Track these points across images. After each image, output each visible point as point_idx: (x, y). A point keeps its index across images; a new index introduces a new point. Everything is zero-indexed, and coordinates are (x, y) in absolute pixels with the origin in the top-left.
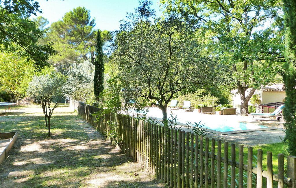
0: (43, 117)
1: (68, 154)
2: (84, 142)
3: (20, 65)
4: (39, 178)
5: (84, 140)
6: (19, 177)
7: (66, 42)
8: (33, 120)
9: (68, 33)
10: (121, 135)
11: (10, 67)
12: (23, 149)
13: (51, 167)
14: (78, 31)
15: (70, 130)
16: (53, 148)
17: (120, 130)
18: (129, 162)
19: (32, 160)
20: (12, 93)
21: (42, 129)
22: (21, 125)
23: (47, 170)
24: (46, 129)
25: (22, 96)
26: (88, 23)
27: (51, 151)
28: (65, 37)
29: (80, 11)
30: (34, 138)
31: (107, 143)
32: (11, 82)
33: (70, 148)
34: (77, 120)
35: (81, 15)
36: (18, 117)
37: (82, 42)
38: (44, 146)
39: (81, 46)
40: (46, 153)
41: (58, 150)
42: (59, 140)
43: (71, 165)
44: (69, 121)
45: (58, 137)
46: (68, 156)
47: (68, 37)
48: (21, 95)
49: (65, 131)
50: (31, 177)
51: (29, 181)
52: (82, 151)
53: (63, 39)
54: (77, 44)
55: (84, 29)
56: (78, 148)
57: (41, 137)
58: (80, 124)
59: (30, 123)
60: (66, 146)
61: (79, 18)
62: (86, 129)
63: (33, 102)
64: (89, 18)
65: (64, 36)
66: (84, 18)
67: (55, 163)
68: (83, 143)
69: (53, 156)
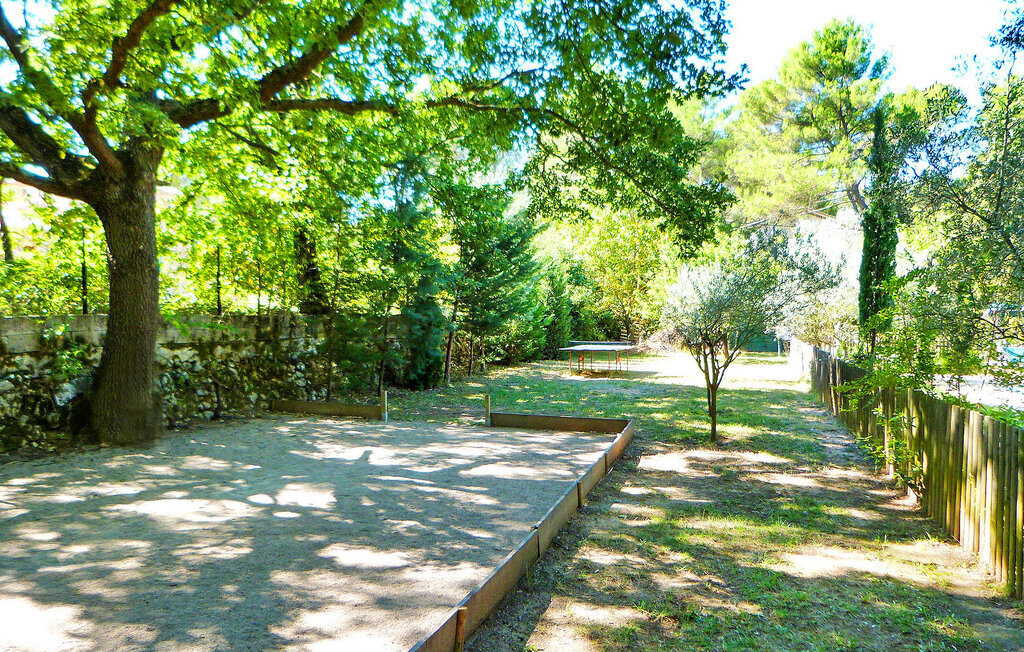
0: (703, 389)
1: (755, 491)
2: (807, 468)
3: (647, 234)
4: (673, 527)
5: (810, 463)
6: (631, 517)
7: (787, 149)
8: (675, 395)
9: (792, 115)
10: (921, 459)
11: (621, 242)
12: (645, 463)
13: (705, 511)
14: (829, 103)
15: (774, 433)
16: (718, 470)
17: (919, 442)
18: (933, 541)
19: (662, 489)
20: (627, 317)
21: (696, 422)
22: (645, 405)
23: (693, 515)
24: (708, 421)
25: (651, 326)
26: (863, 70)
27: (711, 478)
28: (782, 131)
29: (834, 33)
30: (673, 441)
31: (880, 481)
32: (624, 283)
33: (762, 478)
34: (803, 406)
35: (840, 47)
36: (640, 384)
37: (843, 141)
38: (696, 464)
39: (839, 156)
40: (697, 479)
41: (729, 477)
42: (736, 454)
43: (757, 515)
44: (779, 407)
45: (738, 446)
46: (753, 496)
47: (794, 130)
48: (649, 322)
49: (759, 432)
50: (655, 521)
51: (651, 526)
52: (796, 489)
53: (777, 138)
54: (827, 150)
55: (848, 93)
56: (784, 479)
57: (691, 441)
58: (809, 419)
59: (668, 402)
60: (752, 470)
61: (830, 57)
62: (826, 434)
63: (680, 345)
64: (867, 51)
65: (779, 126)
66: (848, 58)
67: (716, 505)
68: (804, 472)
69: (714, 490)
